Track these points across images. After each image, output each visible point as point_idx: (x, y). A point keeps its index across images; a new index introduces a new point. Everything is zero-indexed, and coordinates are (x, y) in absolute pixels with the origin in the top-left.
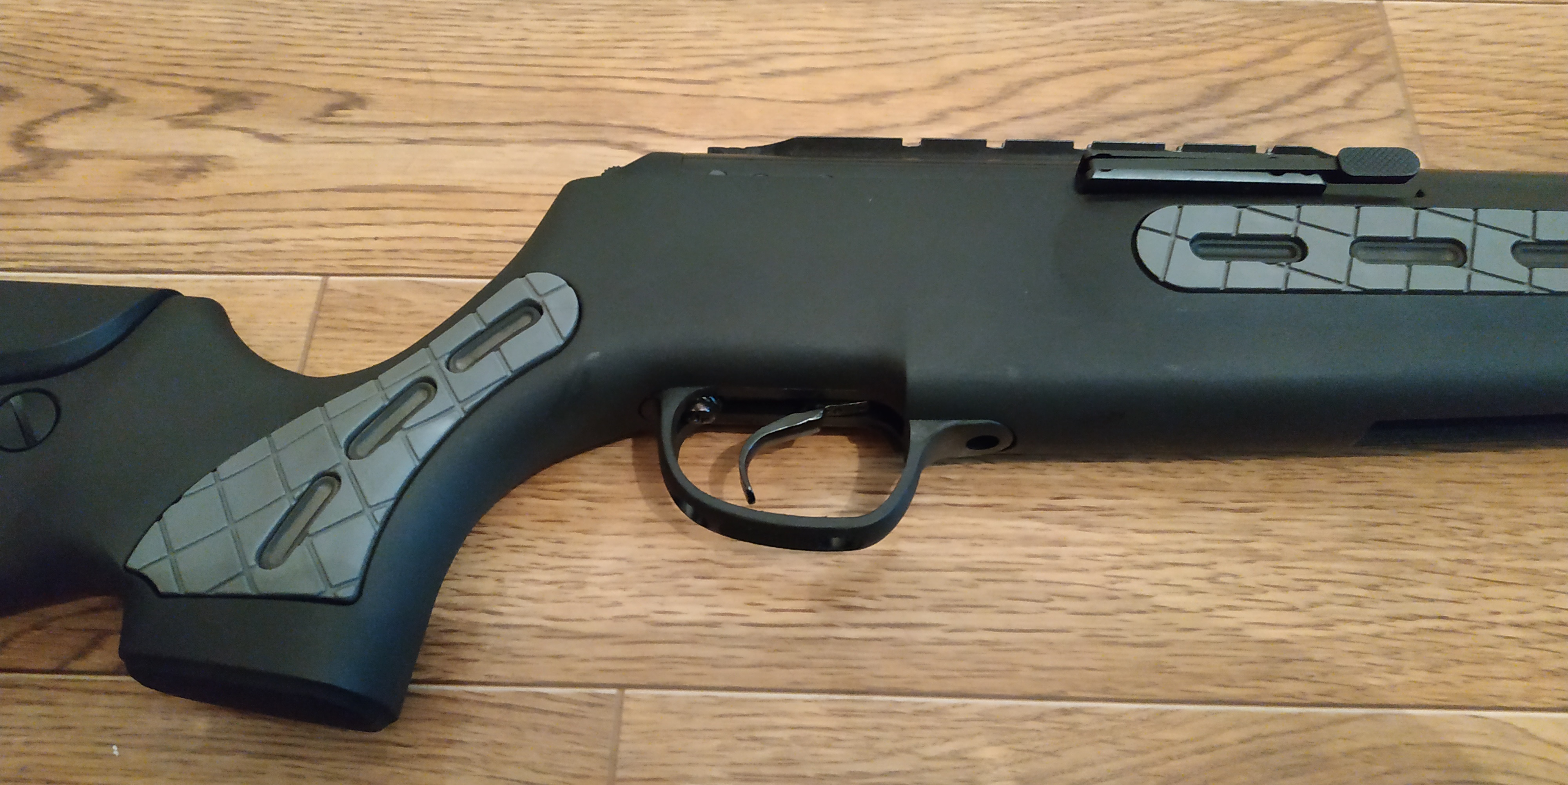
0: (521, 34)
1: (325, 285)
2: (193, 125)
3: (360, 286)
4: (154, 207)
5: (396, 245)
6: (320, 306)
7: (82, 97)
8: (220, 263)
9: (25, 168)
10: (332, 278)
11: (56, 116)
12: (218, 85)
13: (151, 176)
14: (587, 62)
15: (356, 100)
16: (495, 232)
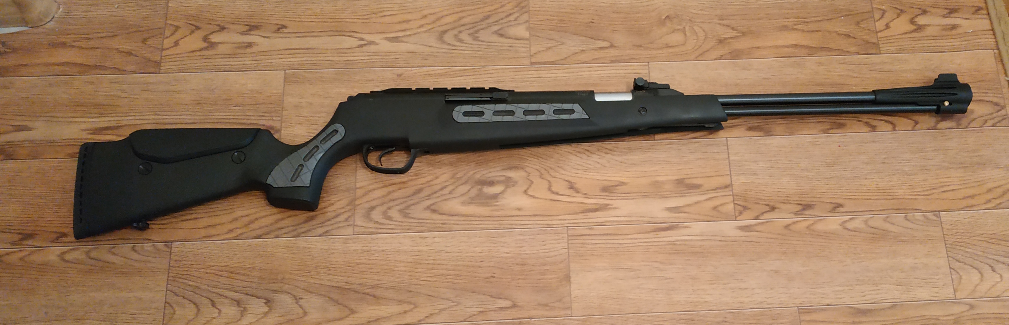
0: (321, 7)
1: (285, 72)
2: (245, 35)
3: (293, 72)
4: (242, 55)
5: (300, 62)
6: (285, 78)
7: (217, 28)
8: (260, 69)
9: (208, 47)
10: (286, 71)
11: (212, 33)
12: (250, 24)
13: (239, 48)
14: (338, 15)
15: (285, 27)
16: (321, 58)
